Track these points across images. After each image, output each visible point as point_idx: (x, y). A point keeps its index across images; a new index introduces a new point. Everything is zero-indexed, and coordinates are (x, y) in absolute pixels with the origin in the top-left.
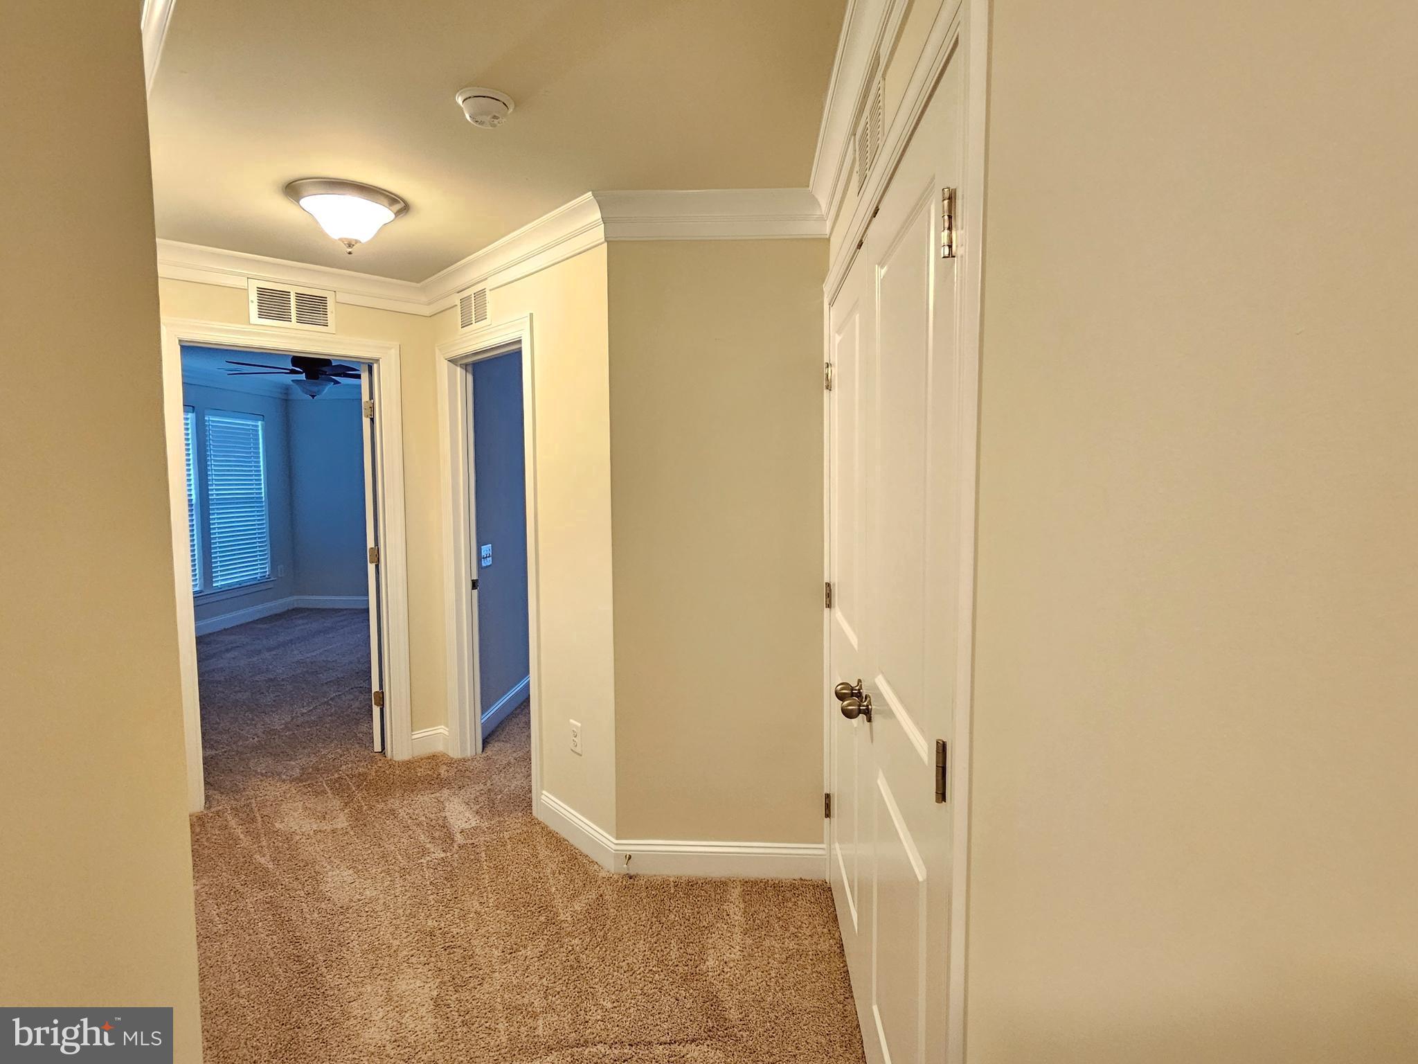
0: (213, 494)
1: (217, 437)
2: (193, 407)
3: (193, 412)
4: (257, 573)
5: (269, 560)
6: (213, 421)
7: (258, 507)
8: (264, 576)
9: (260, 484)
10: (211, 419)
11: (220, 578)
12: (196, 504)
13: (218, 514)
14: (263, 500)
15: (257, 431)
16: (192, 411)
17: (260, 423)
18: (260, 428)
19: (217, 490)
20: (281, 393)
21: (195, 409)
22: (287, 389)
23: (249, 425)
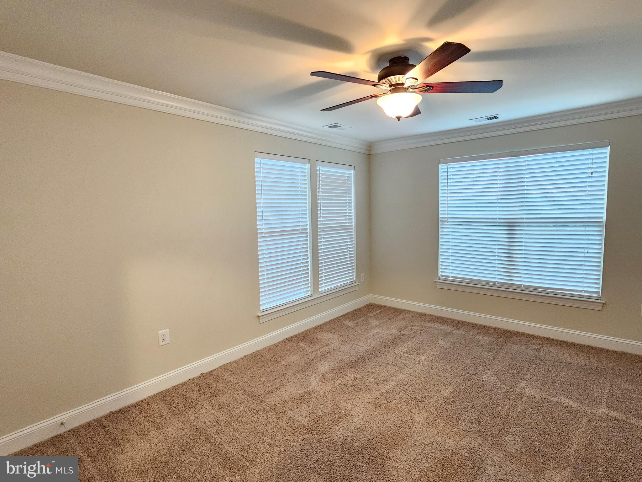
0: (321, 223)
1: (325, 182)
3: (309, 164)
4: (347, 280)
5: (355, 269)
6: (322, 171)
7: (349, 232)
8: (352, 281)
9: (351, 216)
10: (321, 169)
11: (324, 285)
12: (310, 231)
13: (324, 238)
14: (353, 227)
15: (350, 177)
17: (352, 172)
18: (352, 176)
19: (323, 221)
20: (365, 149)
21: (310, 160)
22: (370, 146)
23: (345, 173)
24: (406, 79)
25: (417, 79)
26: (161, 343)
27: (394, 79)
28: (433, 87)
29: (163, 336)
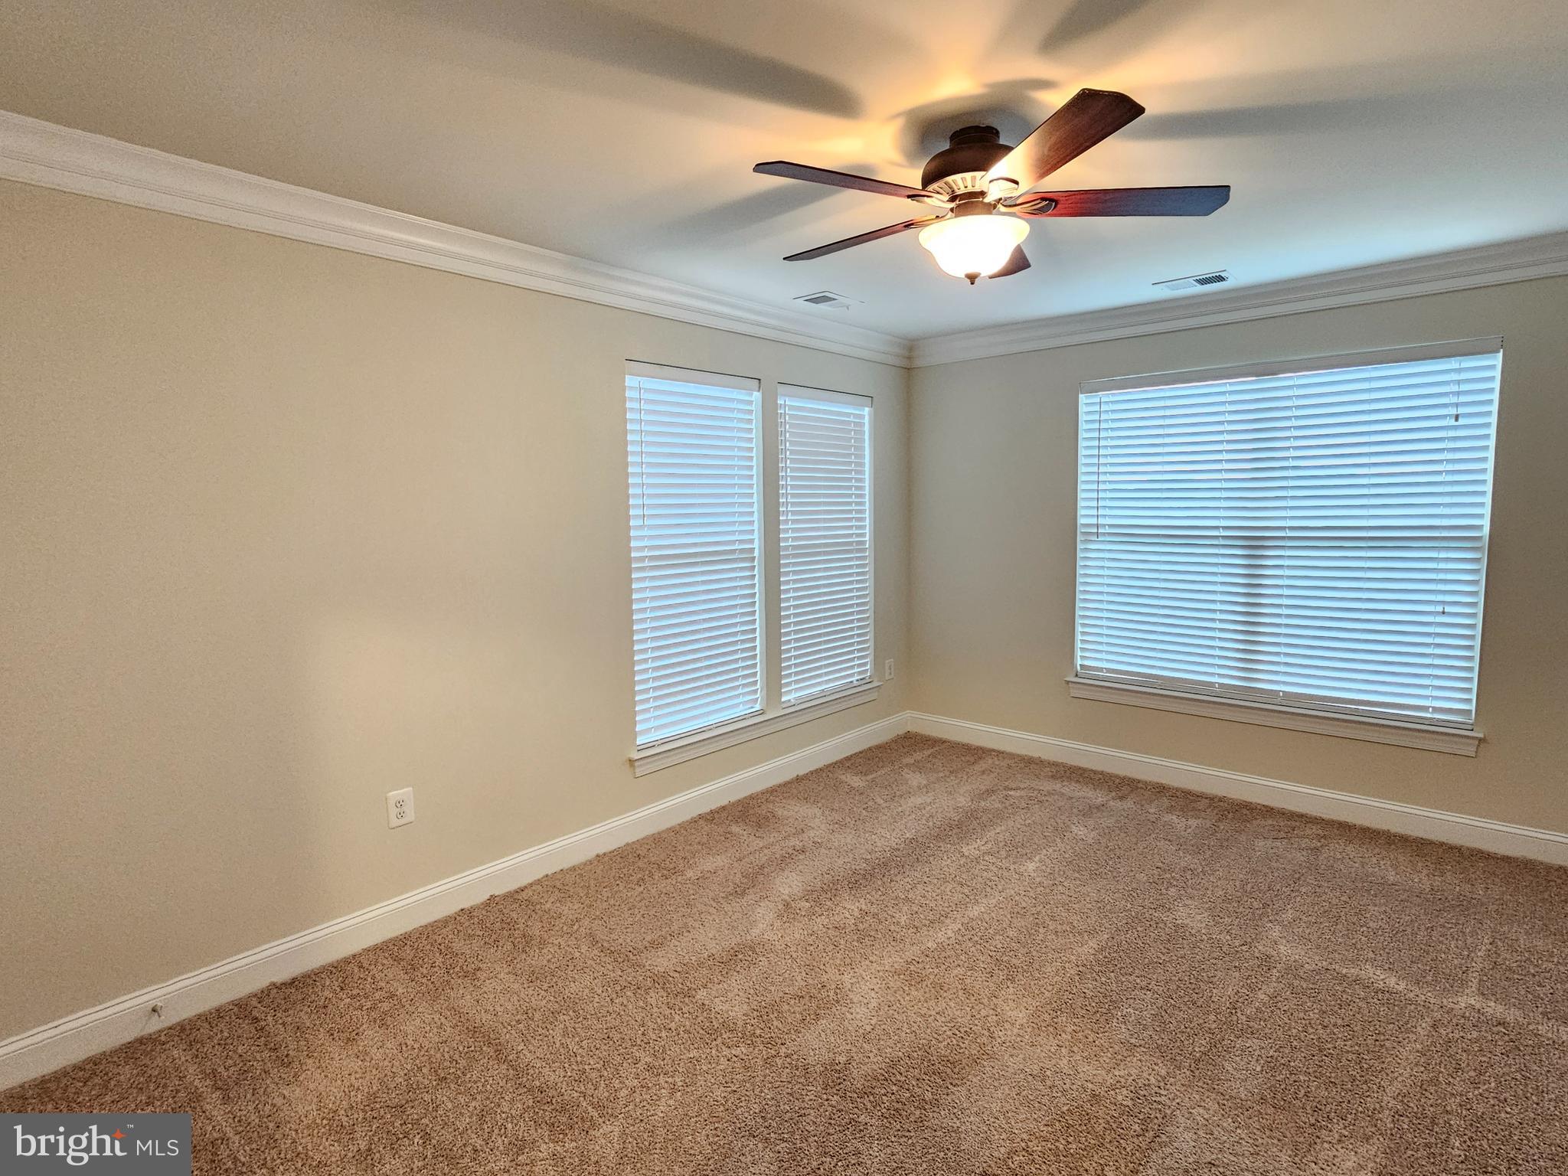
0: (788, 537)
1: (799, 435)
2: (759, 380)
3: (759, 391)
4: (852, 675)
5: (871, 650)
6: (792, 408)
7: (857, 558)
8: (861, 680)
10: (789, 403)
11: (794, 687)
12: (760, 556)
13: (795, 572)
15: (862, 425)
16: (757, 389)
17: (866, 411)
18: (866, 420)
19: (794, 530)
20: (899, 356)
21: (762, 381)
22: (911, 349)
23: (848, 415)
24: (991, 182)
25: (1016, 182)
26: (395, 822)
27: (962, 182)
28: (1057, 202)
29: (399, 804)
